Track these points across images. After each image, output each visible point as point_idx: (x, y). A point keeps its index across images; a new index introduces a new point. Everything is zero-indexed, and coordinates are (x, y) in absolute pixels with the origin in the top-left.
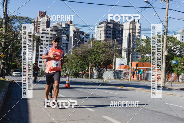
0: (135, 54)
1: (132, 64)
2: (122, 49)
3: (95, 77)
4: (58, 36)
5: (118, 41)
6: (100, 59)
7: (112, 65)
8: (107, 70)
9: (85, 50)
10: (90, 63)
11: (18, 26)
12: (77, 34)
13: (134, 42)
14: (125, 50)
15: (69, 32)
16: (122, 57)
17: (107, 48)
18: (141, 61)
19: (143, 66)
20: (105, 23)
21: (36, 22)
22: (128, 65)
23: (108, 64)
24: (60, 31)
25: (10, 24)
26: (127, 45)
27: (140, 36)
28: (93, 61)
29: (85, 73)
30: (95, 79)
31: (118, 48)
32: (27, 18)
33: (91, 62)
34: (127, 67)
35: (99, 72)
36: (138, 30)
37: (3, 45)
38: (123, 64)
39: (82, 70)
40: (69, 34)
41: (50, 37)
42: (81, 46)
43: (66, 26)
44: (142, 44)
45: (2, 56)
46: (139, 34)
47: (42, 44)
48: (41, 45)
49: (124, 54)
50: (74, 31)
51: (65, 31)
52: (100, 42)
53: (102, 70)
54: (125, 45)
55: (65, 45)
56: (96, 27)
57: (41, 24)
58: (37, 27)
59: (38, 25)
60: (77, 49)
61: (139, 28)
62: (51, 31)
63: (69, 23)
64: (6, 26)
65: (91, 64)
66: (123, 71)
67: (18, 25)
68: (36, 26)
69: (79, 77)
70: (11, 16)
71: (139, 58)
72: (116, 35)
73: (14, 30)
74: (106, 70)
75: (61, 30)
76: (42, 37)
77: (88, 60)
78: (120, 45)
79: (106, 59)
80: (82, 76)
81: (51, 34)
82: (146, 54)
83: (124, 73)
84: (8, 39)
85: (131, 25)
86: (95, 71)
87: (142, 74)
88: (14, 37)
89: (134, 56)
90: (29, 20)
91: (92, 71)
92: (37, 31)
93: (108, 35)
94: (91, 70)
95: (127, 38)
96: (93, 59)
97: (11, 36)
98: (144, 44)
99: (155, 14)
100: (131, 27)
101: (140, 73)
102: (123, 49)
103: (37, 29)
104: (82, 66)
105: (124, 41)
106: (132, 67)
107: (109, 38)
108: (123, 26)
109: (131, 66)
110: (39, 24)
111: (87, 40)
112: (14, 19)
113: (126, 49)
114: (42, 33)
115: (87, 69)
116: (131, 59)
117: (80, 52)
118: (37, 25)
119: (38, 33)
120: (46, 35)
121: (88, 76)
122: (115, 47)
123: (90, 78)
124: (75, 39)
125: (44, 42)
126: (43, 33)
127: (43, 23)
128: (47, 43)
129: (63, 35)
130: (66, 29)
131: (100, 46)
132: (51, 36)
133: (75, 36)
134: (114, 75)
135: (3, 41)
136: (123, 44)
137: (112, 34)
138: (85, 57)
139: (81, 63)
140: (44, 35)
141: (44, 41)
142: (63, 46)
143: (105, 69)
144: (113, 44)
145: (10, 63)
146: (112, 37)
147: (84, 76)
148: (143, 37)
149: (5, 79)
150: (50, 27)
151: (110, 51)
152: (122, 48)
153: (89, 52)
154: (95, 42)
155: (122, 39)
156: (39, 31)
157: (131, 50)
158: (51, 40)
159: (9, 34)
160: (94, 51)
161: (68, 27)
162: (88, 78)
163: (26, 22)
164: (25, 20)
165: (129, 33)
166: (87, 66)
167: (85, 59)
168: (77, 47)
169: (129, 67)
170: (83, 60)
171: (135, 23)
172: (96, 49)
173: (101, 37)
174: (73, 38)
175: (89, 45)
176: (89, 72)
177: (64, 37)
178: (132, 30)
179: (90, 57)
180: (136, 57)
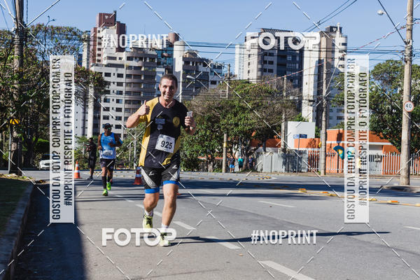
0: (335, 110)
1: (328, 134)
2: (301, 98)
4: (145, 71)
5: (292, 81)
6: (250, 125)
7: (279, 138)
8: (267, 150)
9: (211, 103)
10: (225, 135)
11: (48, 50)
12: (191, 64)
13: (332, 82)
14: (310, 101)
15: (173, 60)
16: (301, 119)
17: (267, 97)
21: (92, 39)
22: (317, 136)
23: (269, 136)
24: (150, 58)
25: (30, 47)
26: (313, 89)
27: (344, 67)
28: (233, 129)
29: (213, 159)
30: (238, 173)
31: (291, 98)
32: (70, 31)
33: (228, 133)
34: (315, 141)
35: (248, 154)
36: (339, 52)
37: (15, 97)
38: (306, 136)
39: (205, 152)
40: (172, 67)
41: (127, 75)
42: (202, 93)
45: (13, 123)
46: (341, 62)
47: (108, 92)
48: (107, 95)
49: (307, 111)
50: (184, 59)
51: (163, 60)
52: (248, 82)
53: (255, 150)
54: (308, 89)
56: (238, 46)
58: (94, 50)
59: (97, 47)
60: (192, 102)
61: (343, 47)
62: (129, 59)
63: (171, 40)
64: (21, 51)
65: (228, 137)
66: (305, 152)
67: (51, 47)
68: (92, 48)
69: (198, 170)
70: (33, 26)
72: (286, 65)
73: (41, 59)
74: (265, 151)
75: (152, 58)
76: (108, 75)
77: (219, 127)
78: (297, 90)
79: (263, 125)
80: (206, 167)
81: (129, 68)
83: (307, 156)
84: (27, 81)
85: (324, 39)
88: (42, 77)
89: (331, 114)
90: (75, 34)
92: (94, 60)
93: (268, 67)
94: (226, 152)
95: (312, 71)
96: (231, 125)
97: (34, 75)
99: (380, 12)
100: (324, 45)
102: (304, 98)
103: (94, 56)
104: (206, 143)
105: (305, 79)
106: (328, 142)
107: (270, 74)
109: (326, 140)
110: (100, 44)
111: (215, 78)
112: (41, 34)
113: (312, 99)
114: (106, 66)
115: (217, 151)
116: (324, 123)
117: (200, 109)
118: (95, 45)
119: (97, 65)
120: (117, 70)
121: (220, 166)
122: (285, 94)
123: (226, 171)
124: (188, 77)
125: (113, 87)
126: (108, 65)
128: (120, 88)
129: (158, 70)
130: (165, 54)
131: (248, 93)
132: (128, 72)
133: (187, 71)
134: (284, 164)
135: (16, 86)
136: (305, 87)
137: (275, 62)
138: (213, 121)
139: (203, 136)
140: (112, 70)
141: (112, 84)
143: (261, 148)
144: (280, 88)
145: (34, 139)
146: (277, 71)
147: (210, 167)
149: (23, 178)
150: (127, 49)
151: (273, 104)
152: (302, 96)
153: (221, 108)
154: (236, 83)
155: (301, 74)
156: (99, 61)
157: (324, 100)
158: (128, 80)
159: (30, 71)
160: (235, 106)
161: (170, 49)
162: (221, 172)
163: (69, 39)
164: (67, 35)
165: (317, 59)
166: (219, 141)
167: (213, 126)
168: (192, 96)
169: (319, 142)
170: (208, 128)
171: (333, 35)
172: (240, 101)
173: (249, 72)
174: (183, 74)
175: (221, 91)
176: (222, 156)
177: (159, 72)
178: (327, 51)
179: (226, 120)
180: (336, 118)
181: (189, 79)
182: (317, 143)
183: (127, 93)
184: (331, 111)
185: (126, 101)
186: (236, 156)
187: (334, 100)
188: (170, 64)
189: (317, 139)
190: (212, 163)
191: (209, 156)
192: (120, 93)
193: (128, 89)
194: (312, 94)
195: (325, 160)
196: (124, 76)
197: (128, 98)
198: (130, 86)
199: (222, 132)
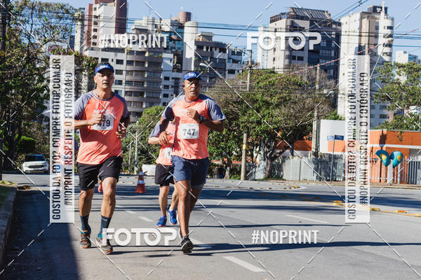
0: (377, 106)
2: (336, 92)
3: (260, 174)
4: (150, 56)
5: (326, 71)
6: (275, 123)
7: (310, 139)
8: (295, 154)
9: (229, 96)
10: (245, 135)
11: (35, 29)
12: (205, 50)
15: (183, 44)
16: (336, 118)
17: (295, 89)
18: (396, 127)
19: (401, 141)
20: (287, 18)
21: (86, 17)
23: (299, 136)
25: (13, 26)
27: (390, 55)
28: (254, 128)
29: (229, 164)
30: (260, 180)
31: (325, 91)
32: (62, 8)
33: (248, 133)
35: (272, 159)
36: (384, 37)
38: (342, 138)
39: (220, 155)
40: (182, 52)
41: (127, 61)
42: (218, 84)
43: (174, 29)
44: (397, 77)
46: (387, 50)
49: (343, 107)
50: (197, 43)
51: (172, 43)
52: (274, 72)
53: (280, 153)
55: (171, 83)
56: (262, 29)
57: (101, 24)
58: (89, 32)
59: (93, 27)
61: (389, 32)
63: (181, 19)
64: (3, 32)
65: (248, 137)
66: (340, 157)
67: (38, 27)
68: (86, 29)
69: (212, 177)
70: (17, 2)
71: (387, 120)
72: (319, 52)
73: (26, 41)
74: (292, 154)
77: (238, 125)
78: (332, 82)
79: (291, 124)
81: (131, 52)
82: (408, 108)
84: (10, 67)
85: (365, 21)
86: (259, 158)
87: (397, 165)
88: (28, 62)
89: (373, 112)
90: (67, 12)
91: (249, 158)
92: (89, 43)
94: (246, 155)
96: (252, 123)
97: (18, 60)
98: (403, 79)
100: (365, 28)
101: (393, 162)
102: (341, 92)
103: (89, 39)
104: (222, 144)
105: (342, 69)
106: (369, 145)
107: (300, 62)
108: (340, 24)
110: (96, 23)
111: (234, 66)
112: (27, 12)
114: (103, 50)
115: (235, 153)
118: (90, 26)
119: (92, 49)
120: (116, 55)
121: (239, 173)
122: (317, 86)
123: (246, 178)
124: (201, 64)
127: (107, 20)
128: (119, 77)
129: (165, 55)
130: (173, 37)
131: (273, 85)
132: (130, 58)
133: (200, 57)
134: (316, 169)
136: (342, 79)
138: (231, 118)
139: (218, 136)
140: (110, 55)
142: (166, 87)
143: (288, 151)
144: (312, 80)
145: (17, 136)
146: (308, 59)
148: (401, 58)
149: (3, 182)
150: (128, 31)
151: (303, 99)
152: (338, 90)
153: (241, 103)
154: (260, 73)
155: (337, 63)
156: (95, 44)
158: (129, 68)
159: (13, 55)
160: (257, 100)
161: (180, 30)
162: (240, 179)
163: (60, 18)
164: (58, 13)
165: (357, 45)
166: (237, 142)
167: (230, 124)
168: (206, 87)
171: (376, 16)
172: (263, 95)
173: (274, 59)
174: (195, 61)
175: (240, 82)
176: (241, 160)
177: (167, 59)
178: (369, 36)
179: (246, 118)
180: (379, 116)
181: (201, 67)
183: (128, 83)
185: (126, 92)
186: (258, 160)
187: (377, 96)
188: (179, 49)
190: (228, 168)
191: (226, 160)
192: (120, 82)
193: (129, 78)
196: (125, 62)
197: (128, 88)
198: (132, 75)
199: (241, 132)
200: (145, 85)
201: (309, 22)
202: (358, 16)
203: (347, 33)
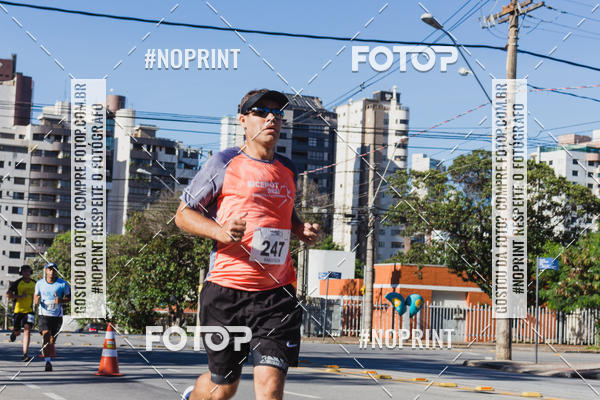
0: (388, 231)
1: (376, 271)
2: (331, 211)
4: (65, 158)
5: (316, 181)
10: (202, 272)
13: (384, 184)
14: (347, 216)
15: (114, 142)
16: (331, 247)
18: (413, 259)
19: (420, 280)
22: (359, 275)
26: (351, 196)
27: (404, 159)
29: (179, 313)
31: (315, 210)
34: (355, 284)
36: (396, 134)
39: (167, 301)
40: (112, 152)
41: (32, 165)
42: (163, 199)
44: (414, 189)
46: (400, 152)
49: (342, 233)
50: (133, 140)
54: (344, 195)
56: (226, 121)
60: (146, 215)
61: (402, 127)
62: (37, 137)
63: (112, 106)
66: (337, 302)
71: (401, 250)
72: (306, 154)
77: (191, 258)
78: (325, 196)
81: (37, 152)
82: (429, 233)
83: (341, 309)
85: (370, 112)
87: (415, 314)
89: (381, 238)
95: (351, 165)
98: (422, 193)
99: (463, 70)
100: (370, 122)
101: (409, 309)
102: (337, 211)
104: (169, 285)
105: (339, 179)
106: (377, 286)
108: (335, 116)
109: (373, 282)
111: (186, 174)
113: (349, 212)
115: (187, 298)
116: (369, 254)
117: (160, 226)
120: (15, 156)
122: (304, 203)
124: (139, 170)
125: (7, 186)
126: (1, 148)
127: (2, 105)
128: (19, 188)
132: (35, 160)
133: (137, 160)
136: (338, 192)
137: (289, 149)
138: (181, 248)
139: (163, 273)
140: (7, 157)
141: (5, 180)
148: (419, 163)
150: (33, 122)
152: (333, 208)
155: (332, 170)
157: (371, 215)
158: (34, 175)
161: (109, 122)
165: (360, 146)
166: (191, 282)
167: (181, 256)
168: (145, 204)
169: (361, 285)
170: (172, 259)
171: (385, 105)
174: (131, 166)
176: (196, 308)
178: (375, 133)
179: (203, 247)
180: (390, 245)
181: (140, 174)
182: (358, 286)
183: (33, 196)
184: (382, 232)
185: (30, 210)
188: (108, 147)
189: (358, 280)
190: (178, 320)
191: (174, 307)
192: (20, 196)
193: (33, 189)
194: (349, 203)
195: (372, 315)
196: (28, 167)
197: (32, 204)
198: (38, 185)
199: (196, 267)
200: (58, 200)
201: (292, 112)
202: (360, 105)
203: (346, 129)
